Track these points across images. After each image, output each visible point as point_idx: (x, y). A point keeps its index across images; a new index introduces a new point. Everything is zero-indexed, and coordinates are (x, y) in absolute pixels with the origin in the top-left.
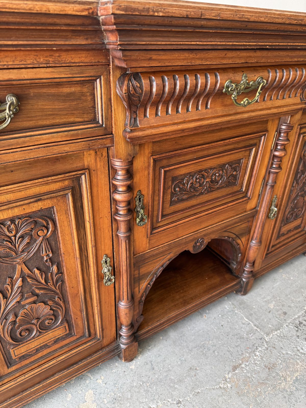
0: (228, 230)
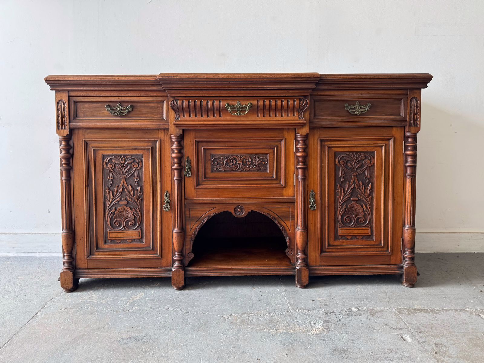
0: (267, 208)
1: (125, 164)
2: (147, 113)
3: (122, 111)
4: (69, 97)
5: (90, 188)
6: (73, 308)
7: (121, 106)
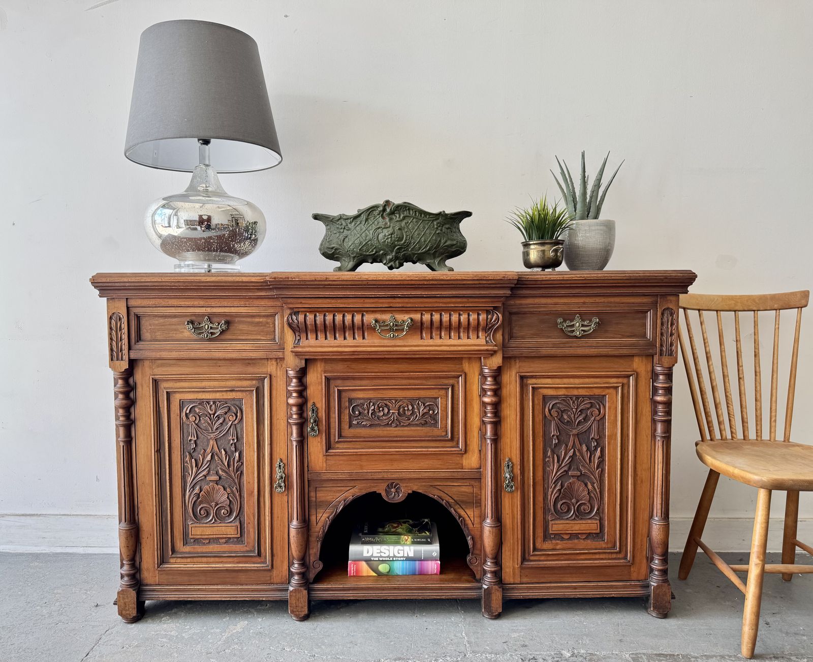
0: (438, 487)
1: (216, 415)
2: (250, 334)
3: (212, 331)
4: (128, 308)
5: (162, 456)
6: (140, 646)
7: (211, 323)
